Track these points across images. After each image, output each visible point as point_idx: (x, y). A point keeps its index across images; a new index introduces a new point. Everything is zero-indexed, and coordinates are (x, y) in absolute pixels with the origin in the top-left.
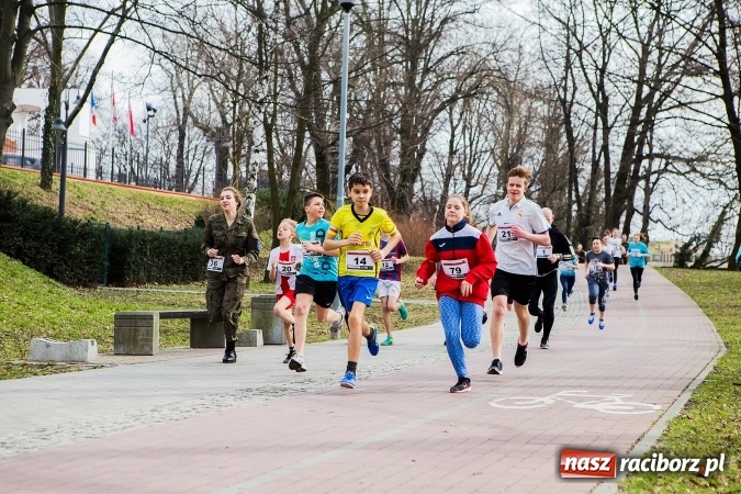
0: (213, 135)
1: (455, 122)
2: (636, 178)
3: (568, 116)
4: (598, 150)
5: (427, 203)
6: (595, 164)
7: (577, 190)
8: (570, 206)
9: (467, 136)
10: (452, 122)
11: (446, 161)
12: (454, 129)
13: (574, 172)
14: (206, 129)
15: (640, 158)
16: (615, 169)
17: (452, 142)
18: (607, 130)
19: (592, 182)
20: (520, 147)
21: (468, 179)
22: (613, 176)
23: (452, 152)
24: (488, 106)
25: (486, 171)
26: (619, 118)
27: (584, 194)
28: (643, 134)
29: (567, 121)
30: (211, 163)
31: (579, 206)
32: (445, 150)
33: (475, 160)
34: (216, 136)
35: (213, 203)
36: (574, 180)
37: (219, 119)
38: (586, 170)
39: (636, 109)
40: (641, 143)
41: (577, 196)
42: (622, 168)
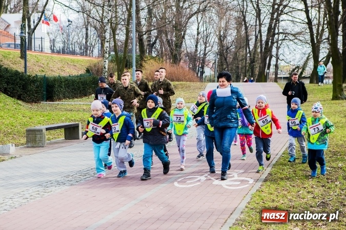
1: (199, 21)
2: (273, 43)
3: (244, 18)
4: (257, 33)
5: (188, 54)
6: (256, 37)
7: (249, 48)
8: (246, 55)
9: (205, 26)
11: (196, 37)
12: (199, 24)
13: (248, 40)
15: (274, 34)
17: (198, 29)
18: (260, 25)
19: (255, 47)
20: (226, 30)
21: (205, 44)
22: (263, 42)
23: (198, 34)
25: (213, 40)
26: (266, 18)
27: (253, 50)
28: (275, 24)
31: (250, 54)
32: (195, 33)
33: (208, 36)
36: (248, 45)
39: (272, 14)
40: (275, 29)
41: (249, 51)
42: (267, 39)
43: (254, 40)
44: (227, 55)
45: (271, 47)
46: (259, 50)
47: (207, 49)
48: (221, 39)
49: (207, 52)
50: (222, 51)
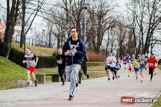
0: (57, 36)
1: (109, 33)
2: (149, 45)
3: (134, 31)
4: (141, 39)
5: (103, 50)
6: (140, 42)
7: (136, 47)
8: (134, 51)
9: (112, 36)
10: (108, 33)
11: (107, 41)
12: (109, 34)
14: (55, 35)
15: (150, 40)
16: (144, 43)
17: (108, 37)
18: (143, 34)
19: (139, 46)
20: (123, 38)
22: (144, 44)
23: (109, 39)
24: (116, 29)
25: (116, 43)
26: (145, 32)
27: (138, 48)
28: (151, 35)
29: (134, 33)
30: (56, 42)
31: (137, 51)
32: (107, 39)
33: (113, 41)
34: (58, 36)
35: (57, 51)
36: (135, 45)
37: (58, 32)
38: (138, 43)
39: (149, 30)
40: (150, 37)
41: (136, 49)
42: (146, 43)
44: (124, 51)
45: (148, 47)
46: (142, 49)
48: (121, 42)
49: (112, 49)
50: (121, 49)
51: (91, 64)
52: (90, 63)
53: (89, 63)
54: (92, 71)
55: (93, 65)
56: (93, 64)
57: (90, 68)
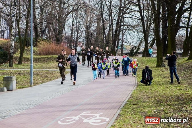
1: (74, 17)
2: (120, 31)
3: (102, 15)
4: (110, 24)
5: (66, 38)
6: (110, 27)
7: (105, 34)
8: (103, 39)
9: (77, 20)
10: (73, 17)
11: (72, 27)
12: (73, 18)
13: (104, 29)
16: (114, 28)
17: (73, 22)
18: (112, 20)
19: (109, 33)
20: (90, 23)
21: (78, 31)
22: (114, 31)
23: (73, 25)
24: (82, 12)
25: (82, 29)
26: (115, 15)
27: (107, 35)
28: (121, 20)
29: (102, 17)
31: (106, 38)
32: (71, 24)
33: (79, 26)
36: (104, 32)
38: (107, 31)
39: (119, 13)
41: (105, 36)
42: (116, 29)
43: (108, 29)
44: (91, 38)
45: (119, 34)
46: (111, 36)
47: (79, 34)
48: (88, 28)
49: (78, 36)
50: (88, 36)
51: (49, 59)
52: (48, 57)
53: (45, 58)
54: (48, 70)
55: (51, 60)
56: (51, 58)
57: (47, 64)
